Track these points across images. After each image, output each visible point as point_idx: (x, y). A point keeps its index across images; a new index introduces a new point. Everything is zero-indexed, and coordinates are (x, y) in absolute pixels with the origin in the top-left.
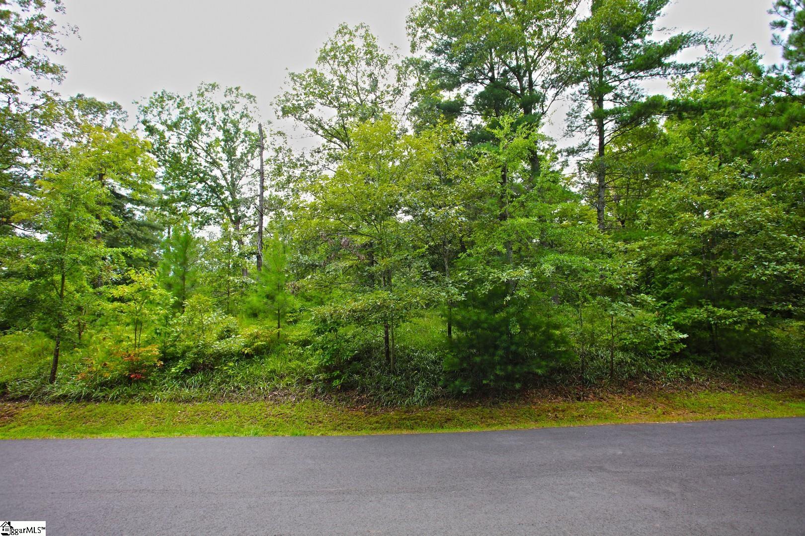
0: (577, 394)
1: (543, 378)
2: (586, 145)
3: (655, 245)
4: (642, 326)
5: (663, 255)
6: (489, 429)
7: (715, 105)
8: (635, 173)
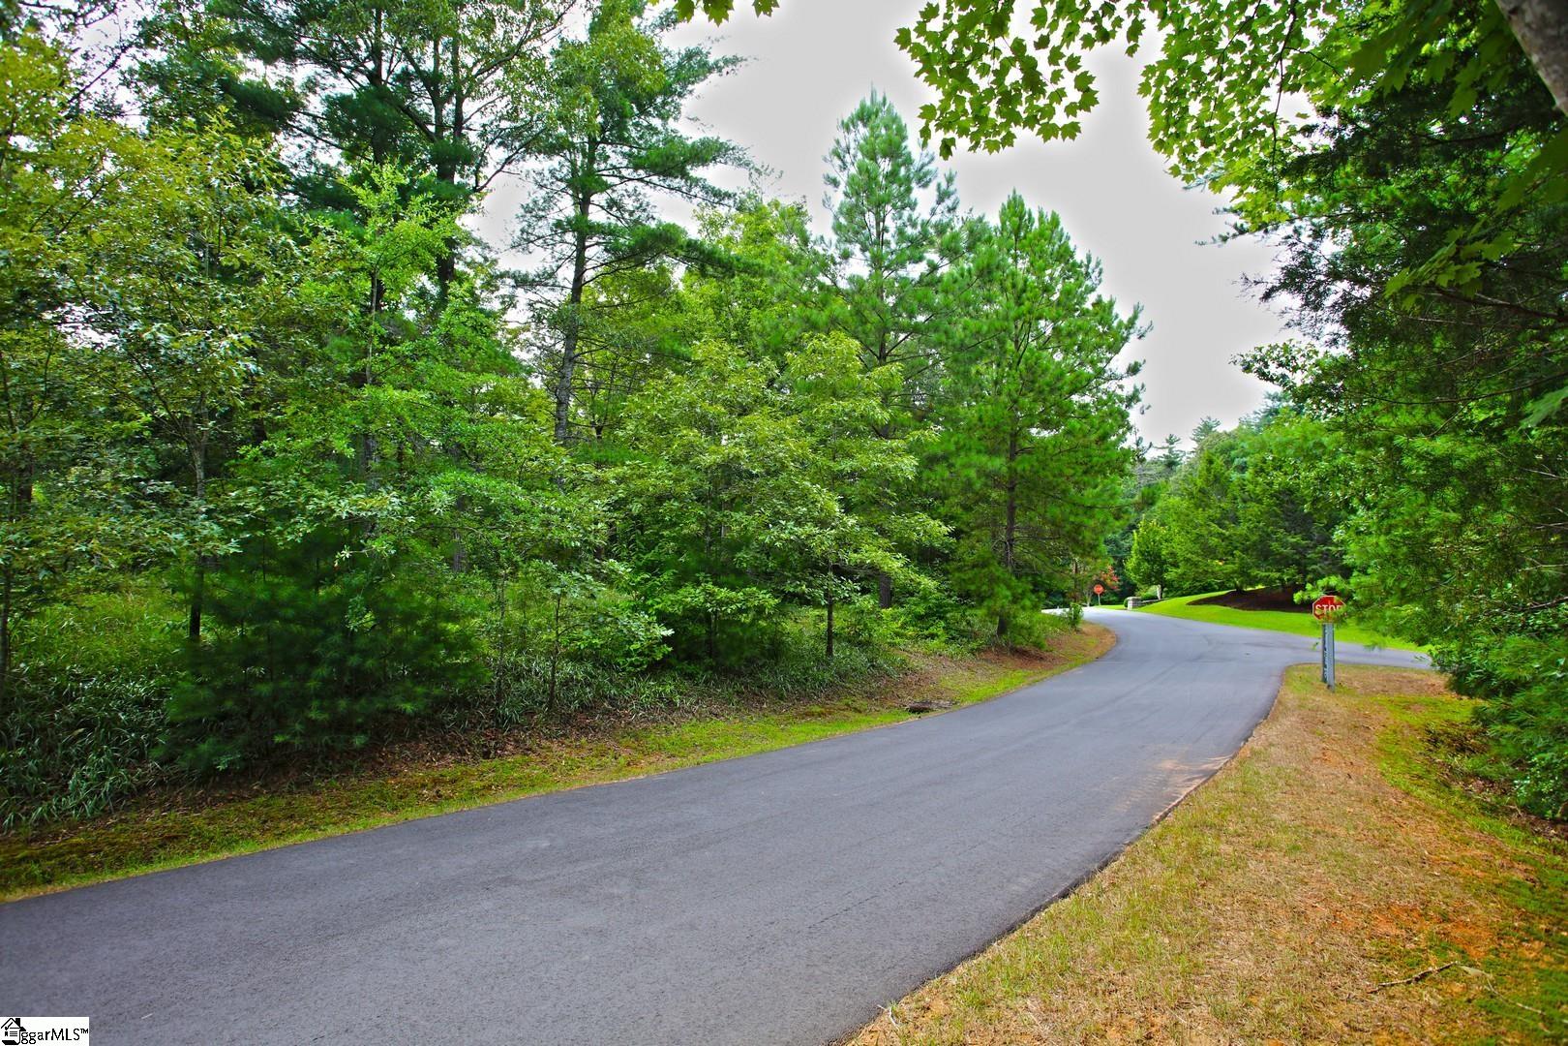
0: (484, 746)
1: (418, 720)
2: (552, 275)
3: (641, 477)
4: (607, 615)
5: (652, 496)
6: (278, 844)
7: (749, 269)
8: (626, 346)
